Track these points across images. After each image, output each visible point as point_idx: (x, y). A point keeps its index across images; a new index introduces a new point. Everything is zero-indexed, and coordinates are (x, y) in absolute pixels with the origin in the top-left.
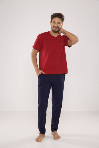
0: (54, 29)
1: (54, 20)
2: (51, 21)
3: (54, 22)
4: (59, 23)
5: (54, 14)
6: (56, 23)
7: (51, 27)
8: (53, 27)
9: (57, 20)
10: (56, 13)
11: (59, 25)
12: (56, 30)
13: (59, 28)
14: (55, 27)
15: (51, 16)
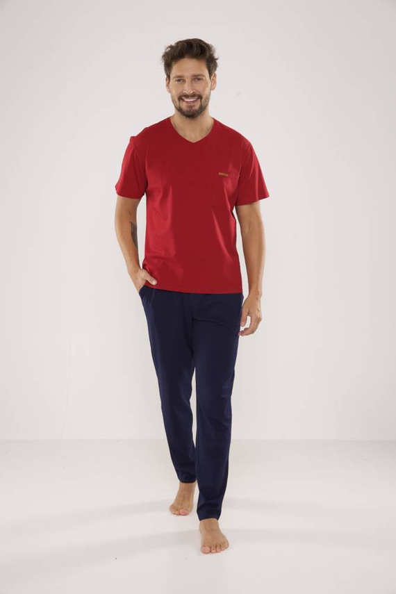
0: (184, 106)
1: (175, 71)
2: (169, 77)
3: (180, 79)
4: (197, 78)
5: (171, 47)
6: (188, 80)
7: (173, 101)
8: (180, 98)
9: (189, 66)
10: (178, 43)
11: (199, 87)
12: (191, 107)
13: (200, 97)
14: (187, 96)
15: (164, 56)
